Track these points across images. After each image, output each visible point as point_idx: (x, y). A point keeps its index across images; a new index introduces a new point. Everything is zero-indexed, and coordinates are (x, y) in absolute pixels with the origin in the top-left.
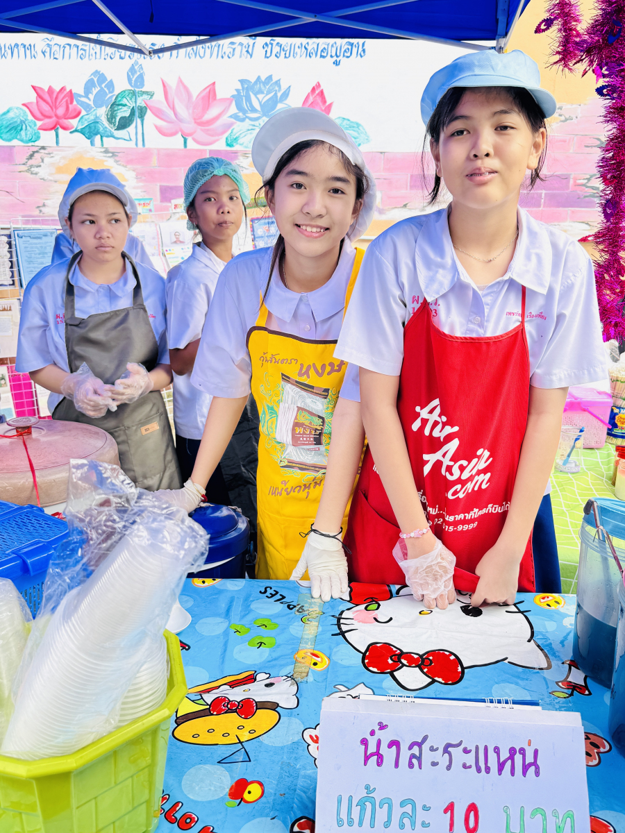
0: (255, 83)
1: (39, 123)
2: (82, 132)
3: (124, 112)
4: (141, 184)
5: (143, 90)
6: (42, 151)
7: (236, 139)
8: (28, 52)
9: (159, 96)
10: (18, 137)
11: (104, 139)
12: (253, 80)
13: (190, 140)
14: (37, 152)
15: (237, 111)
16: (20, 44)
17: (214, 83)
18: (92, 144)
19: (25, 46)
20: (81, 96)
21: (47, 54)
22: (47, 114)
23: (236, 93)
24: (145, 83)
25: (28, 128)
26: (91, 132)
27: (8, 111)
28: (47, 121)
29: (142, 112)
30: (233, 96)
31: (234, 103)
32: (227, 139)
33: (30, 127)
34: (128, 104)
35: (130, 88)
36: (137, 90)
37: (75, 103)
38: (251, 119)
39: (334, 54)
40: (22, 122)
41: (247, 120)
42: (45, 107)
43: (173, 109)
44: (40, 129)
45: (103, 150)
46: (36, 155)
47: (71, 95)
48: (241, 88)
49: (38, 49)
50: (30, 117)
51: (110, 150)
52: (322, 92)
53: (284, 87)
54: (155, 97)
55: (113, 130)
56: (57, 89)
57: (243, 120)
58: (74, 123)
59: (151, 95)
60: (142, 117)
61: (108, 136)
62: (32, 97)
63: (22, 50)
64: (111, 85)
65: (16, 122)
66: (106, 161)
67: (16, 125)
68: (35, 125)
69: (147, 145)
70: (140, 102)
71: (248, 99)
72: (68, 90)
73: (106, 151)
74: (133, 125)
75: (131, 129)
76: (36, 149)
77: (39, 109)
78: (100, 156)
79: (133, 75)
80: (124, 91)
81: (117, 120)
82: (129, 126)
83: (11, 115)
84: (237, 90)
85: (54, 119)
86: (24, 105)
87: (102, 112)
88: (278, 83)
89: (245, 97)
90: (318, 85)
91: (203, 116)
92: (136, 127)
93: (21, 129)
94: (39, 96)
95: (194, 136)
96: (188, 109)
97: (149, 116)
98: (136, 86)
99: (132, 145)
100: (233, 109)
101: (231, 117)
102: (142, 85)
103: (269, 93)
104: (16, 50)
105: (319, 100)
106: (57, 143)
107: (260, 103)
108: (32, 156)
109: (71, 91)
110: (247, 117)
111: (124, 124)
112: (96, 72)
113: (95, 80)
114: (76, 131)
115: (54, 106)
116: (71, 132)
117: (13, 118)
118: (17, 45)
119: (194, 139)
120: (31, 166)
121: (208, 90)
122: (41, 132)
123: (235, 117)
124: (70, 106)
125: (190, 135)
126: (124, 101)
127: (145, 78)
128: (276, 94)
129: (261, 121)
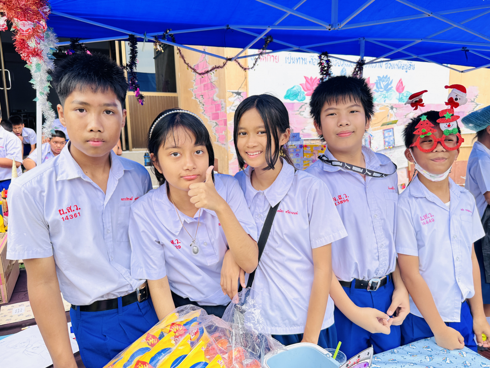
1: (306, 93)
6: (306, 105)
8: (304, 61)
10: (297, 99)
12: (382, 77)
14: (304, 105)
15: (376, 89)
16: (300, 58)
17: (369, 77)
19: (302, 59)
21: (311, 63)
23: (376, 81)
25: (301, 94)
27: (294, 87)
28: (309, 92)
30: (375, 83)
31: (375, 85)
33: (302, 94)
38: (381, 91)
39: (406, 68)
40: (299, 92)
41: (379, 92)
42: (309, 86)
44: (306, 95)
49: (308, 60)
50: (302, 90)
52: (402, 82)
53: (391, 80)
56: (314, 78)
62: (304, 81)
63: (301, 60)
65: (296, 92)
67: (296, 93)
68: (304, 93)
71: (380, 84)
76: (303, 104)
83: (295, 89)
84: (377, 80)
86: (301, 84)
88: (389, 78)
90: (401, 79)
93: (298, 95)
94: (307, 81)
100: (375, 87)
101: (374, 91)
103: (386, 82)
104: (299, 60)
105: (401, 85)
107: (384, 85)
108: (301, 107)
110: (379, 91)
115: (312, 86)
117: (295, 90)
118: (299, 58)
120: (301, 112)
128: (388, 82)
129: (383, 92)
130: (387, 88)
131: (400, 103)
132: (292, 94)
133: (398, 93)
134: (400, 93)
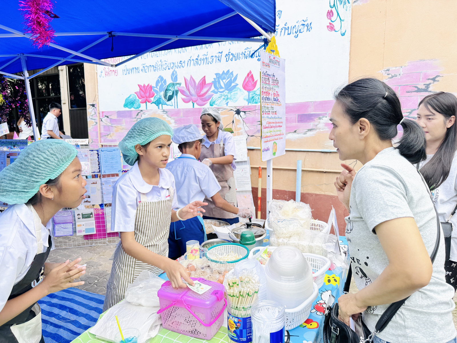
0: (222, 74)
1: (140, 100)
2: (155, 103)
3: (170, 93)
4: (176, 125)
5: (177, 82)
6: (141, 112)
7: (214, 102)
8: (137, 70)
9: (183, 85)
10: (133, 107)
11: (163, 105)
13: (195, 104)
15: (214, 89)
16: (134, 67)
17: (205, 76)
18: (159, 108)
19: (136, 68)
20: (154, 87)
22: (143, 96)
23: (214, 80)
24: (178, 79)
25: (137, 102)
26: (158, 103)
27: (130, 96)
28: (143, 99)
29: (177, 92)
30: (213, 82)
31: (213, 85)
32: (210, 102)
34: (171, 89)
35: (172, 82)
36: (175, 83)
37: (152, 90)
38: (221, 92)
39: (257, 55)
40: (135, 100)
41: (219, 93)
42: (142, 93)
43: (189, 90)
44: (140, 103)
45: (162, 110)
46: (139, 114)
47: (151, 87)
48: (216, 78)
49: (140, 69)
50: (137, 98)
51: (165, 110)
52: (252, 75)
53: (235, 75)
54: (181, 86)
55: (166, 102)
56: (146, 85)
57: (217, 93)
58: (152, 99)
59: (180, 84)
60: (177, 95)
61: (164, 104)
62: (138, 89)
63: (135, 70)
64: (165, 81)
66: (164, 115)
67: (133, 101)
68: (139, 101)
69: (179, 108)
70: (176, 88)
71: (219, 83)
72: (150, 85)
73: (164, 111)
74: (173, 99)
75: (173, 100)
76: (139, 111)
77: (140, 94)
78: (161, 113)
79: (173, 76)
80: (170, 84)
81: (168, 96)
82: (172, 99)
83: (131, 97)
84: (214, 79)
85: (145, 98)
86: (135, 93)
87: (162, 94)
88: (232, 73)
89: (218, 81)
90: (250, 72)
91: (201, 92)
92: (175, 99)
93: (134, 103)
94: (140, 89)
95: (197, 102)
96: (194, 90)
97: (179, 93)
98: (174, 81)
99: (173, 108)
100: (213, 88)
101: (212, 92)
102: (177, 80)
103: (228, 78)
104: (133, 70)
105: (251, 79)
106: (146, 108)
107: (224, 84)
108: (138, 114)
109: (151, 85)
110: (219, 91)
111: (170, 98)
112: (160, 76)
113: (160, 80)
114: (153, 103)
115: (145, 93)
116: (151, 103)
117: (132, 99)
119: (197, 104)
121: (202, 80)
122: (141, 104)
123: (213, 91)
124: (151, 92)
125: (195, 101)
126: (170, 88)
127: (178, 77)
128: (231, 79)
129: (224, 93)
130: (230, 87)
131: (250, 104)
132: (129, 103)
133: (246, 92)
134: (249, 90)
